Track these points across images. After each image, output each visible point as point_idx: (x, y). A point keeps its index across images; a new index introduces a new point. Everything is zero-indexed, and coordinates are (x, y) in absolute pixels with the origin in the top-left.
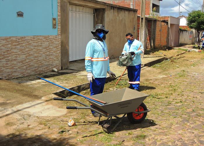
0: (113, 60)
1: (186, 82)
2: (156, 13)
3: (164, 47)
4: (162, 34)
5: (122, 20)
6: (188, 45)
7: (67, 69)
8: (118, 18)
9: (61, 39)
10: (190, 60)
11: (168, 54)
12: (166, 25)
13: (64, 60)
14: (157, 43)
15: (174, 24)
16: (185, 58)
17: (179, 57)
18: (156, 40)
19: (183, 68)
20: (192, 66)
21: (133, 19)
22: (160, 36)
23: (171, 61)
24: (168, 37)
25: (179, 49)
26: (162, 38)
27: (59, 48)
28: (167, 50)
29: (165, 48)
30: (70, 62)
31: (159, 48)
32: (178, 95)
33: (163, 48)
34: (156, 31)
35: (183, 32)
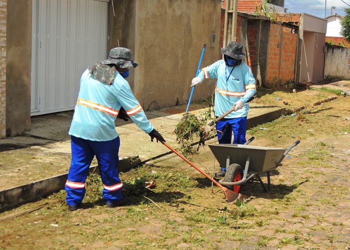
0: (155, 113)
1: (324, 176)
2: (272, 5)
3: (288, 83)
4: (283, 53)
5: (181, 15)
6: (345, 80)
7: (23, 135)
8: (169, 11)
9: (7, 57)
10: (344, 117)
11: (294, 100)
12: (293, 32)
13: (16, 113)
14: (271, 74)
15: (312, 33)
16: (332, 112)
17: (319, 107)
18: (268, 66)
19: (323, 138)
20: (346, 133)
21: (211, 15)
22: (278, 57)
23: (299, 119)
24: (299, 60)
25: (323, 89)
26: (283, 64)
27: (3, 81)
28: (294, 90)
29: (291, 85)
30: (32, 117)
31: (276, 86)
32: (294, 216)
33: (286, 86)
34: (269, 47)
35: (335, 50)
